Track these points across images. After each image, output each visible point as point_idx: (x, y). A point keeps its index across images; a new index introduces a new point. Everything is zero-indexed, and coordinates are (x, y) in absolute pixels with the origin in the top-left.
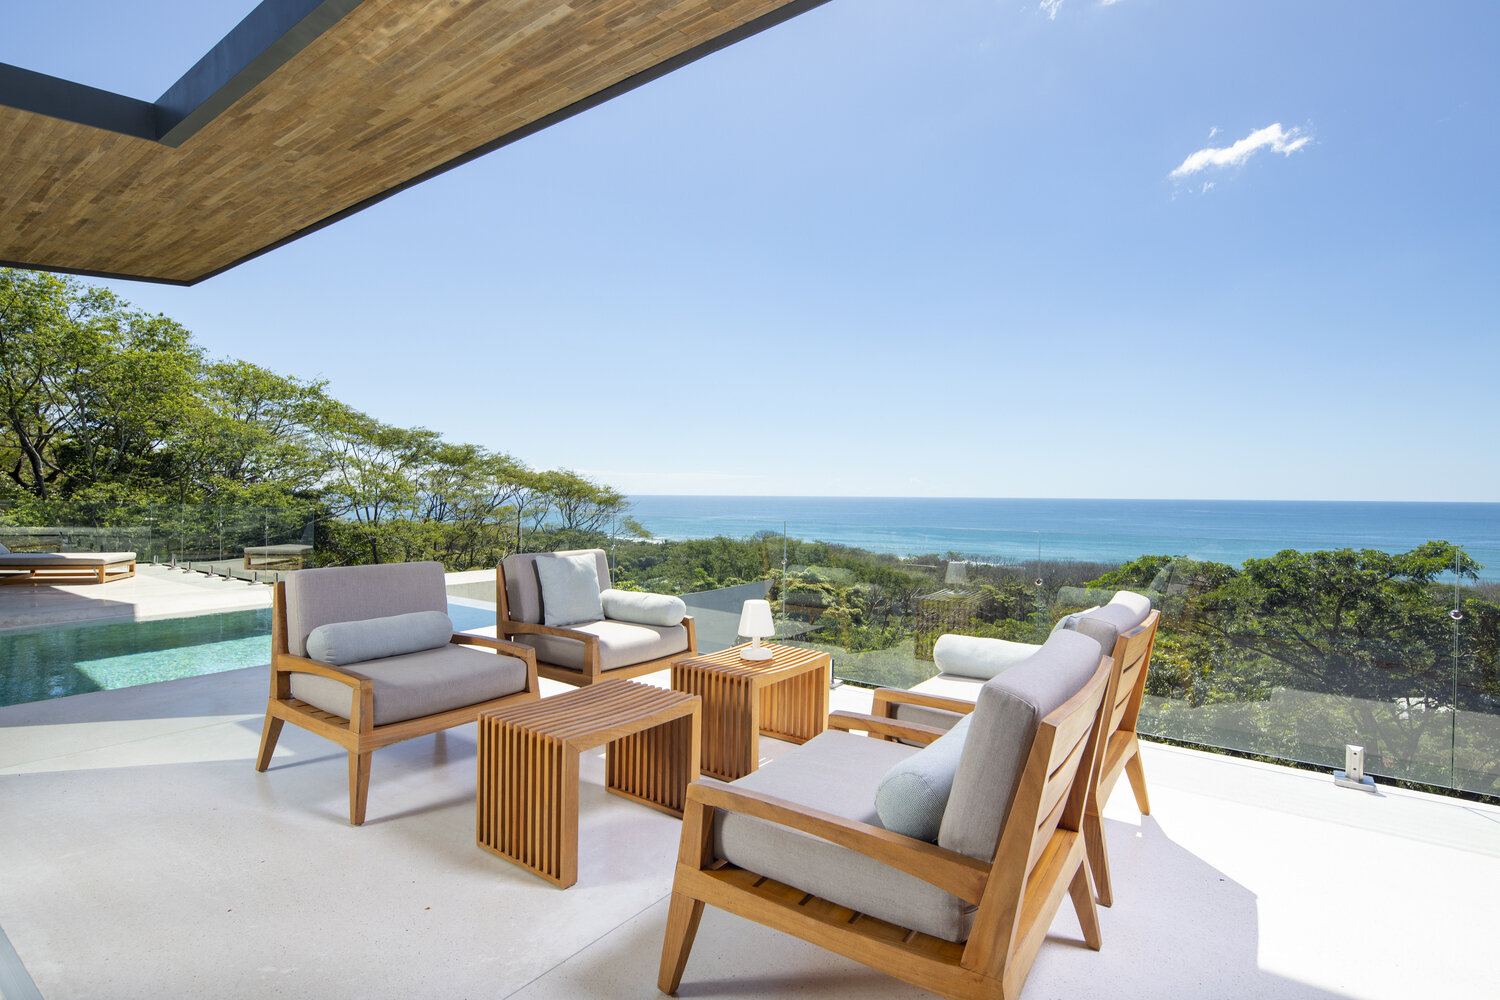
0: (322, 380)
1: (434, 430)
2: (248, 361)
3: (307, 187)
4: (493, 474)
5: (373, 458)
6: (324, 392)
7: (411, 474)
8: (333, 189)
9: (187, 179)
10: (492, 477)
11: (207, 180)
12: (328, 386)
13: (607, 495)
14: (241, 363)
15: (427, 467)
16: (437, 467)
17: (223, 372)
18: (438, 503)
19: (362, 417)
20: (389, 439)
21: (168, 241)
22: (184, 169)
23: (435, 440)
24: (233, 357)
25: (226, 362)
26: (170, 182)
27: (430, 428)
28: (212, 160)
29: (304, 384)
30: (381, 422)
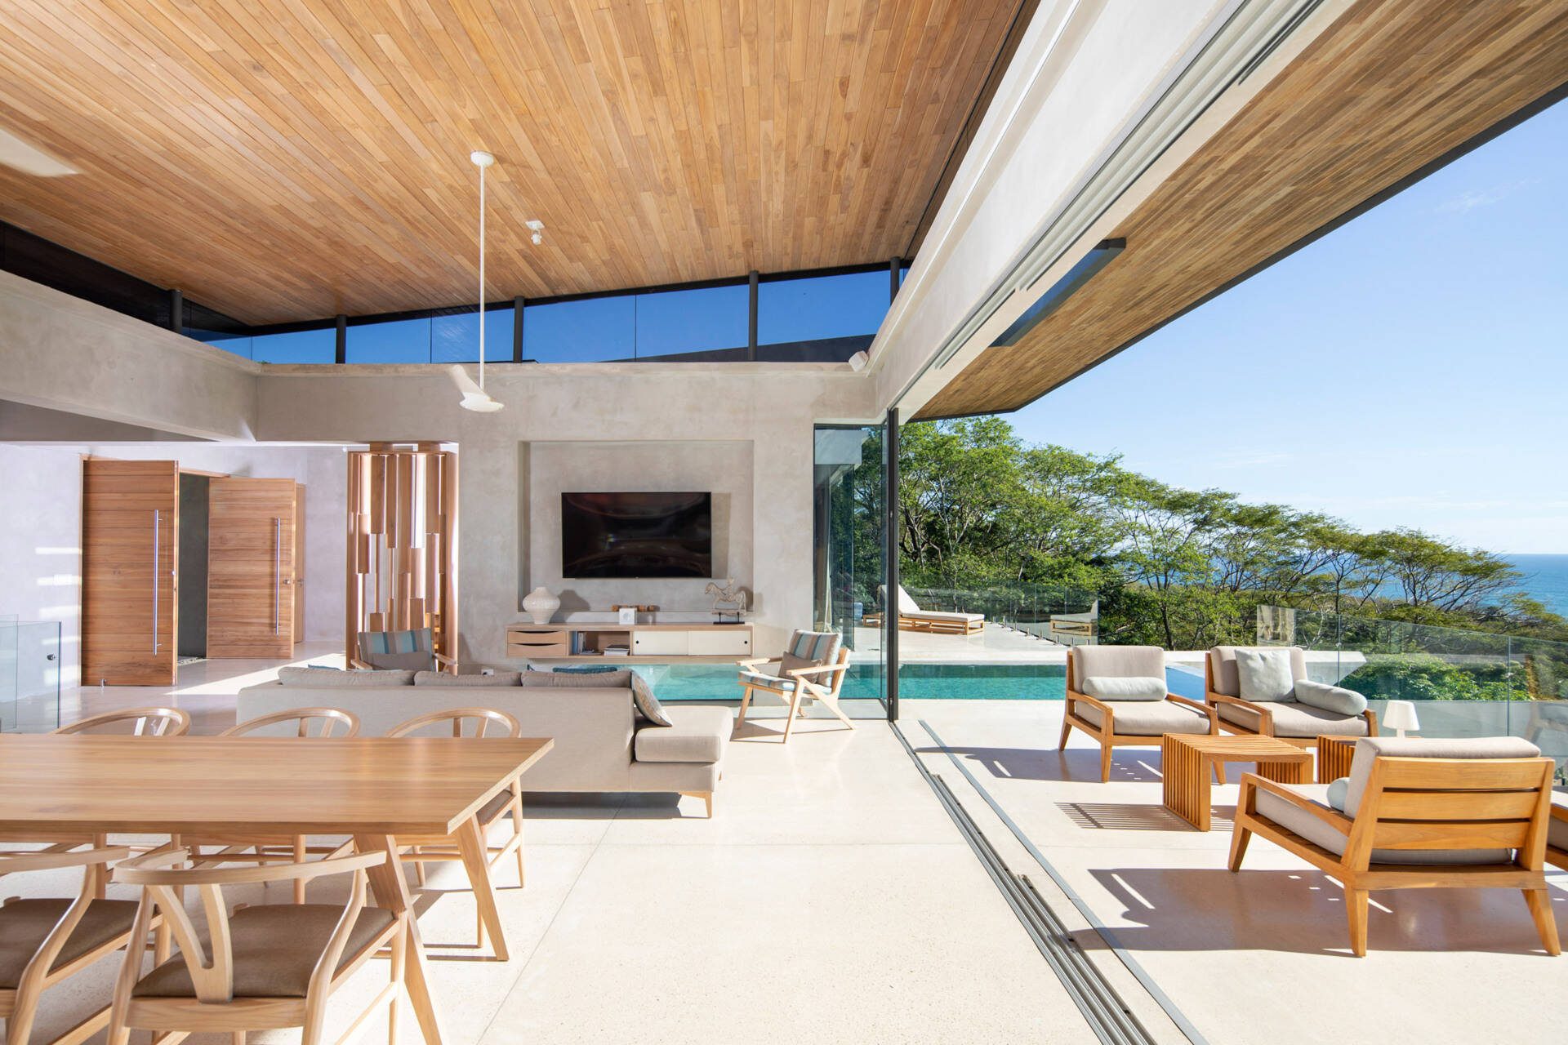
0: (1116, 454)
1: (1229, 491)
2: (1055, 444)
3: (1094, 340)
4: (1302, 537)
5: (1163, 524)
6: (1118, 465)
7: (1204, 539)
8: (1112, 336)
9: (1016, 356)
10: (1301, 541)
11: (1030, 353)
12: (1122, 459)
13: (1480, 563)
14: (1050, 447)
15: (1222, 530)
16: (1233, 530)
17: (1034, 459)
18: (1234, 570)
19: (1152, 484)
20: (1178, 504)
21: (1003, 390)
22: (1014, 353)
23: (1231, 502)
24: (1043, 443)
25: (1038, 448)
26: (1006, 360)
27: (1224, 489)
28: (1032, 343)
29: (1102, 461)
30: (1171, 487)
